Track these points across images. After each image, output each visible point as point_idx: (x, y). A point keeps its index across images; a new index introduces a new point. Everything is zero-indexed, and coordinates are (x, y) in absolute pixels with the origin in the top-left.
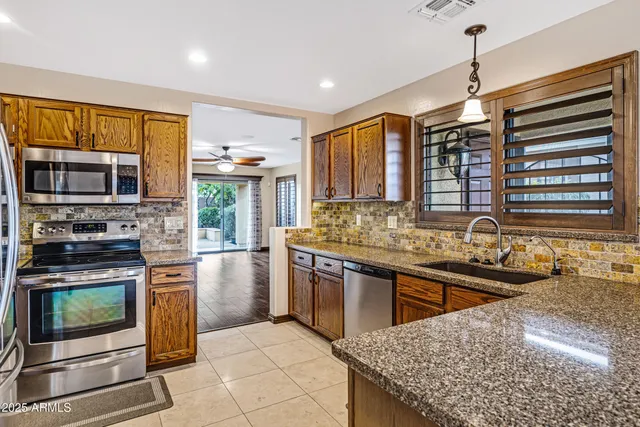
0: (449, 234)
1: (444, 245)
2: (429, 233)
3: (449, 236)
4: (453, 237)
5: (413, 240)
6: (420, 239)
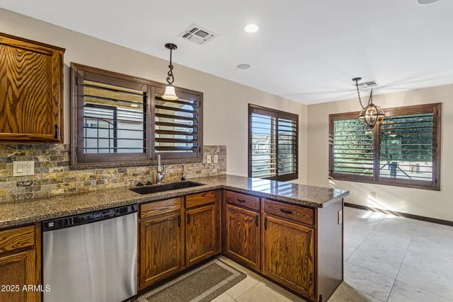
0: (112, 171)
1: (106, 180)
2: (89, 173)
3: (112, 172)
4: (115, 172)
5: (65, 183)
6: (76, 180)
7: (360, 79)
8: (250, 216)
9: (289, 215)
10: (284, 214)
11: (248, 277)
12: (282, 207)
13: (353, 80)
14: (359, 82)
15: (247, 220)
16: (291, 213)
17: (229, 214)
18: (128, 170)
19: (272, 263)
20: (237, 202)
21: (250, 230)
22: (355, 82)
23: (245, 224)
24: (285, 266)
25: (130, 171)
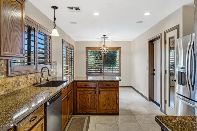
1: (21, 83)
2: (14, 79)
3: (23, 78)
4: (24, 78)
5: (5, 86)
6: (9, 84)
7: (105, 36)
8: (91, 91)
9: (110, 86)
10: (107, 86)
11: (91, 117)
12: (107, 84)
13: (103, 36)
14: (105, 37)
15: (89, 93)
16: (110, 85)
17: (78, 93)
18: (28, 76)
19: (102, 106)
20: (84, 86)
21: (91, 97)
22: (104, 37)
23: (88, 95)
24: (108, 105)
25: (29, 76)
